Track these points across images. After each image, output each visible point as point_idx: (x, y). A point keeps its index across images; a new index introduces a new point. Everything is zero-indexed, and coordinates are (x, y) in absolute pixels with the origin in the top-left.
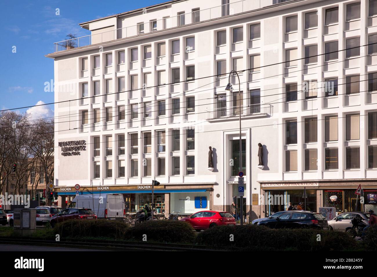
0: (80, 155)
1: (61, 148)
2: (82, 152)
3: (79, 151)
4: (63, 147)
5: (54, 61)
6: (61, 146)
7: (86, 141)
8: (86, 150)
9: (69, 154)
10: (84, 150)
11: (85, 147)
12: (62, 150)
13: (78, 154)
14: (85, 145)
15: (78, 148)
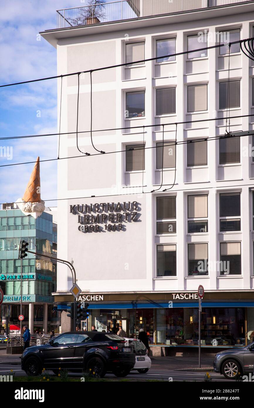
0: (124, 230)
1: (76, 216)
2: (129, 225)
3: (123, 223)
4: (82, 215)
5: (57, 45)
6: (75, 213)
7: (140, 204)
8: (140, 221)
9: (98, 230)
10: (136, 220)
11: (139, 215)
12: (79, 222)
13: (122, 228)
14: (138, 212)
15: (120, 218)
